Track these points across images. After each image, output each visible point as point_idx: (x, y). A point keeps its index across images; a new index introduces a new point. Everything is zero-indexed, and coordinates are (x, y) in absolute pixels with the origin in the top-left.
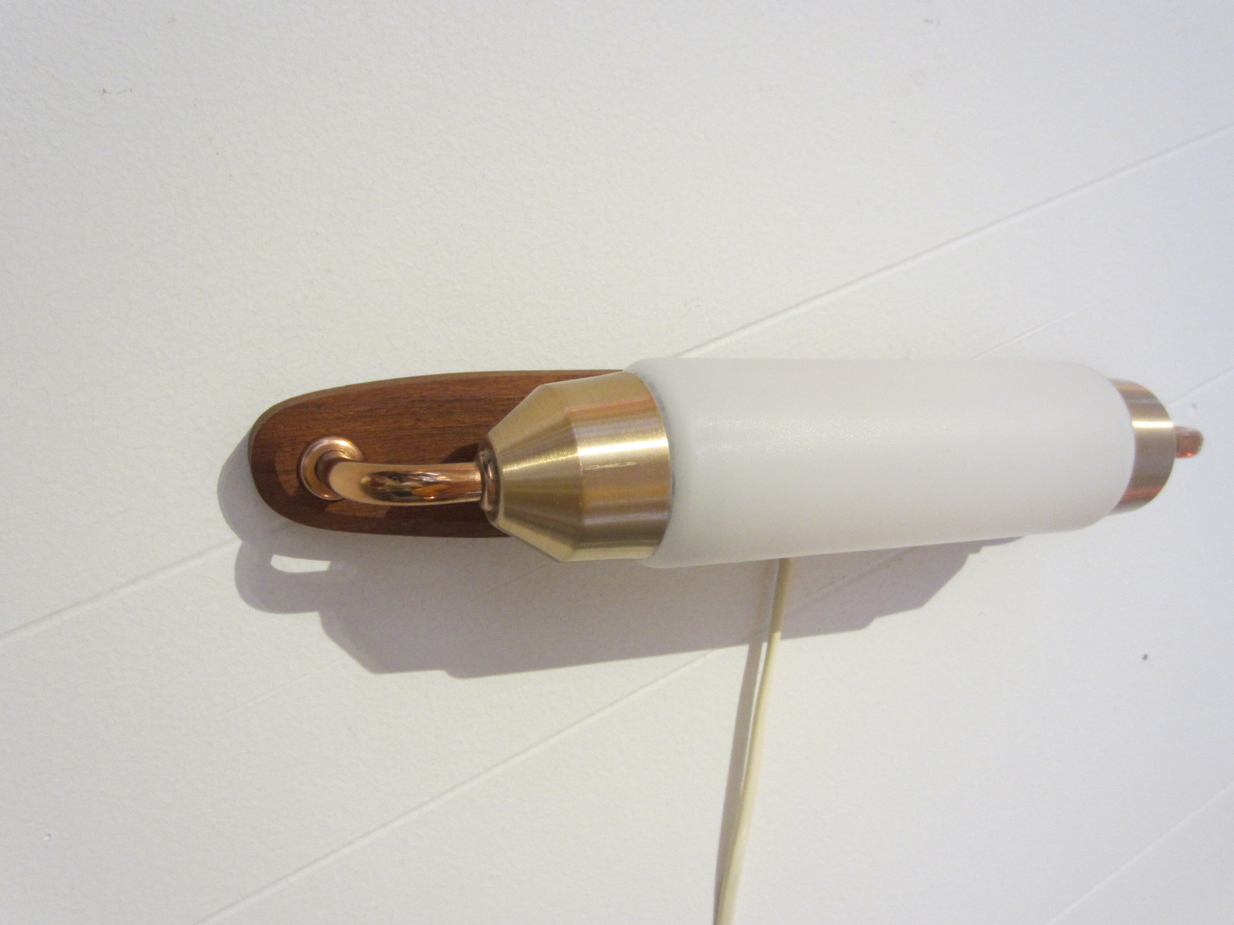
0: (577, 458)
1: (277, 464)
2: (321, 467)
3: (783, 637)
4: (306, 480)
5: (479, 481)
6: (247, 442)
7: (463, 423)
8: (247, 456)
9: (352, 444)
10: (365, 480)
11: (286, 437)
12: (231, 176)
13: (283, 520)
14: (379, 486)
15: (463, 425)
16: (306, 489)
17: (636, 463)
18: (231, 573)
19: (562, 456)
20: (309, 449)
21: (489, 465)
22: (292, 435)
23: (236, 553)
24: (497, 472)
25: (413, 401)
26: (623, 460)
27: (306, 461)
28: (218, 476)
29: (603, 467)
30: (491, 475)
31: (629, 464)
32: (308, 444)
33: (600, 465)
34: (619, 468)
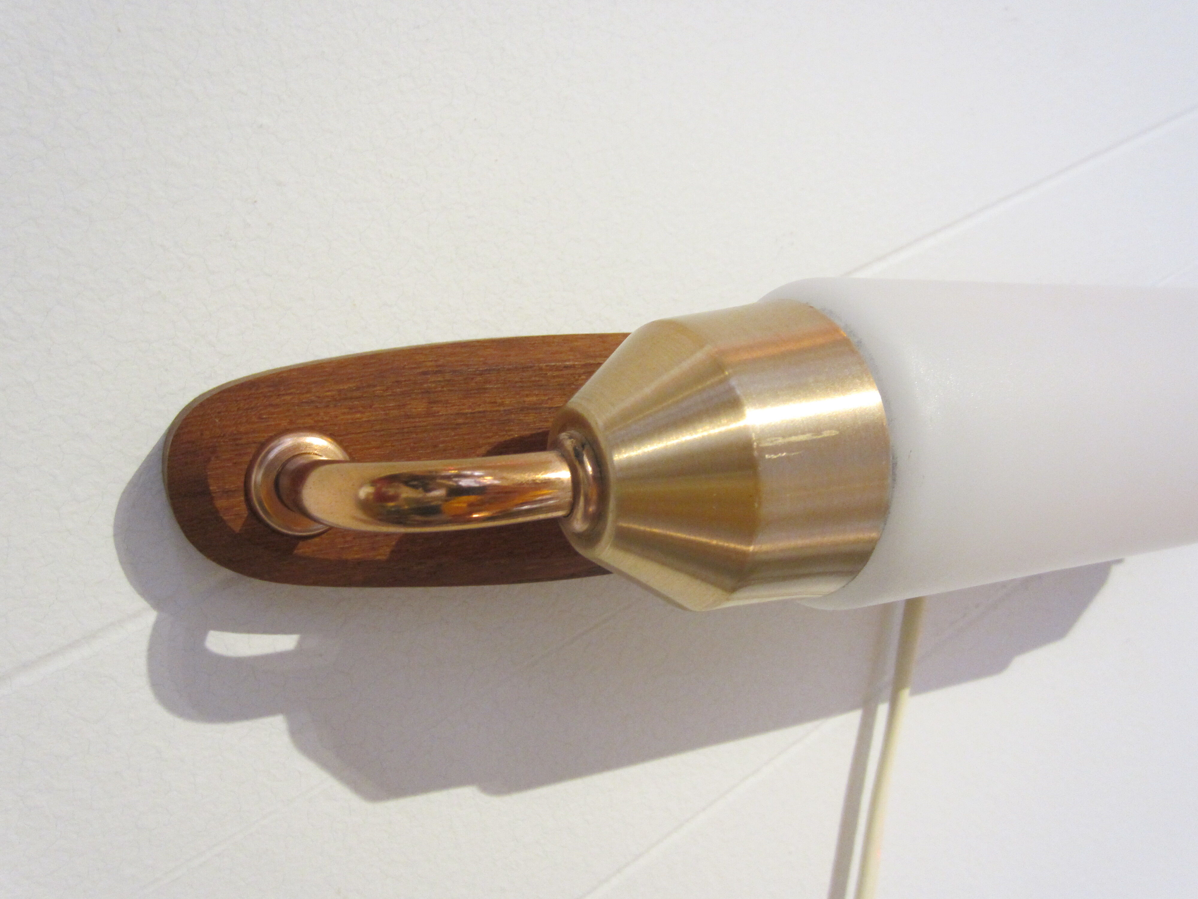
0: (746, 428)
1: (210, 481)
2: (285, 482)
3: (914, 693)
4: (261, 503)
5: (568, 481)
6: (160, 453)
7: (502, 404)
8: (160, 476)
9: (332, 442)
10: (365, 492)
11: (224, 435)
12: (119, 30)
13: (226, 573)
14: (389, 502)
15: (502, 408)
16: (260, 520)
17: (838, 433)
18: (141, 663)
19: (719, 426)
20: (263, 454)
21: (584, 452)
22: (235, 432)
23: (148, 632)
24: (599, 462)
25: (425, 373)
26: (817, 427)
27: (257, 476)
28: (114, 509)
29: (787, 440)
30: (589, 469)
31: (826, 434)
32: (263, 445)
33: (784, 437)
34: (813, 441)
